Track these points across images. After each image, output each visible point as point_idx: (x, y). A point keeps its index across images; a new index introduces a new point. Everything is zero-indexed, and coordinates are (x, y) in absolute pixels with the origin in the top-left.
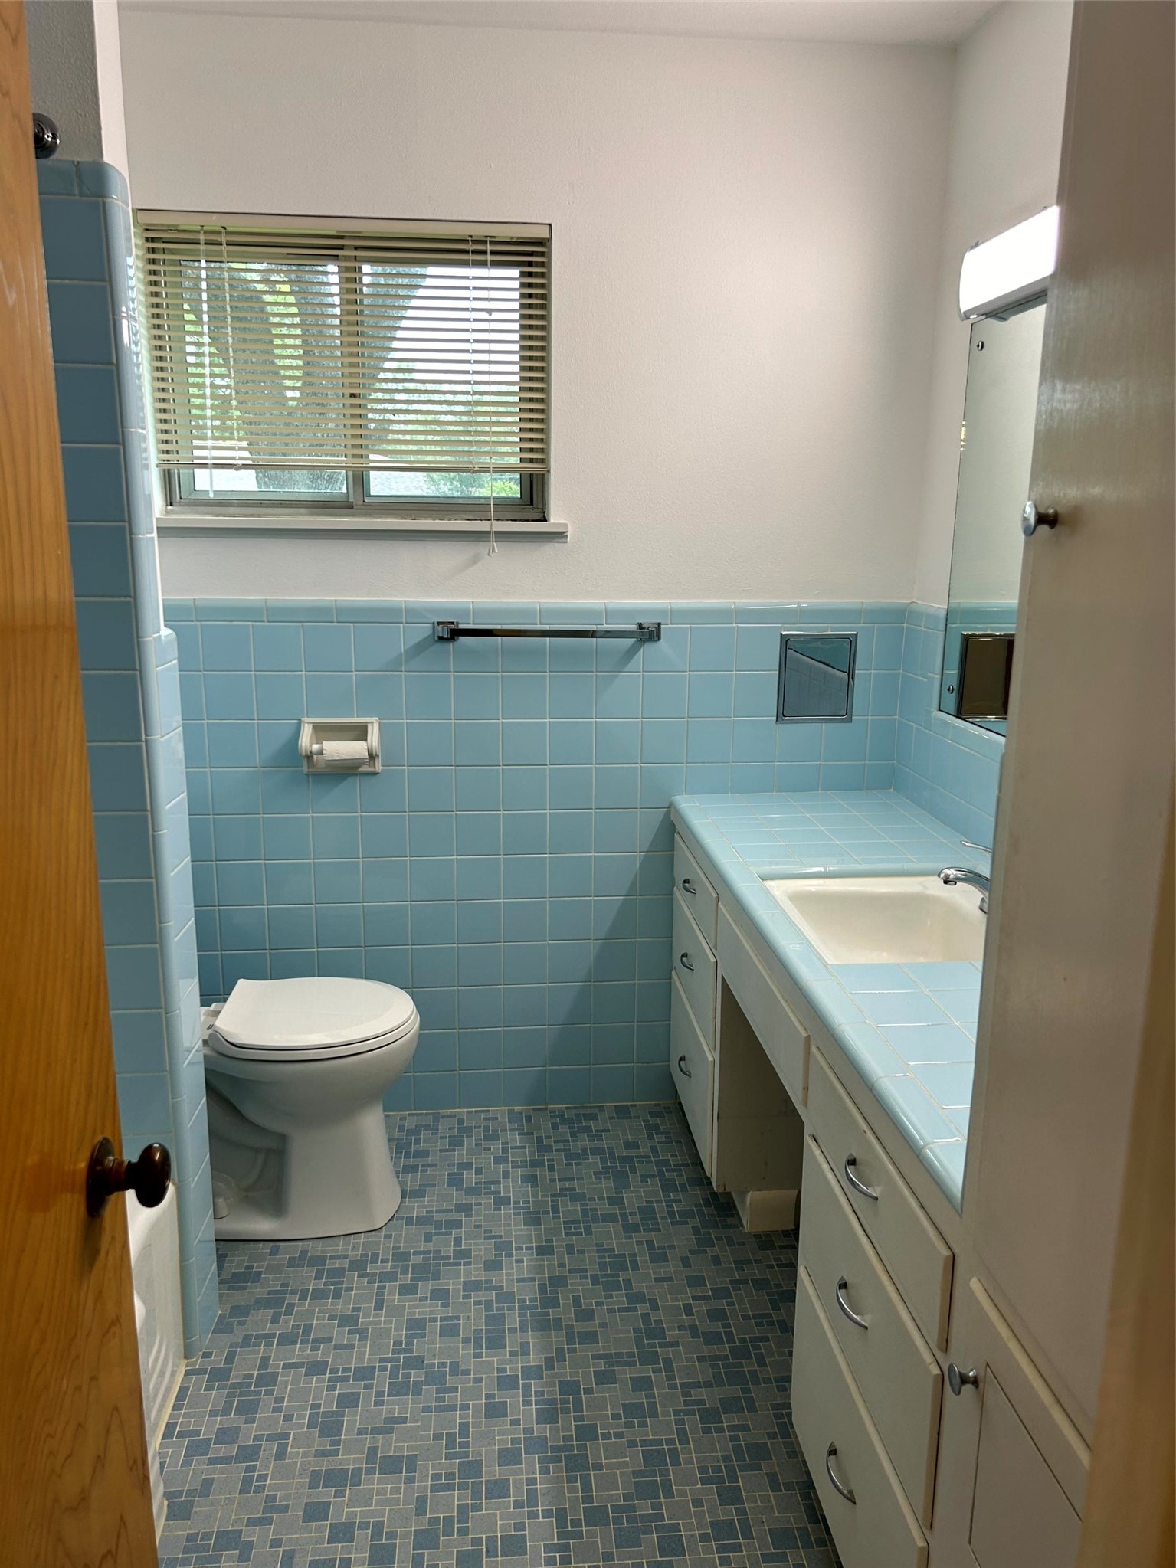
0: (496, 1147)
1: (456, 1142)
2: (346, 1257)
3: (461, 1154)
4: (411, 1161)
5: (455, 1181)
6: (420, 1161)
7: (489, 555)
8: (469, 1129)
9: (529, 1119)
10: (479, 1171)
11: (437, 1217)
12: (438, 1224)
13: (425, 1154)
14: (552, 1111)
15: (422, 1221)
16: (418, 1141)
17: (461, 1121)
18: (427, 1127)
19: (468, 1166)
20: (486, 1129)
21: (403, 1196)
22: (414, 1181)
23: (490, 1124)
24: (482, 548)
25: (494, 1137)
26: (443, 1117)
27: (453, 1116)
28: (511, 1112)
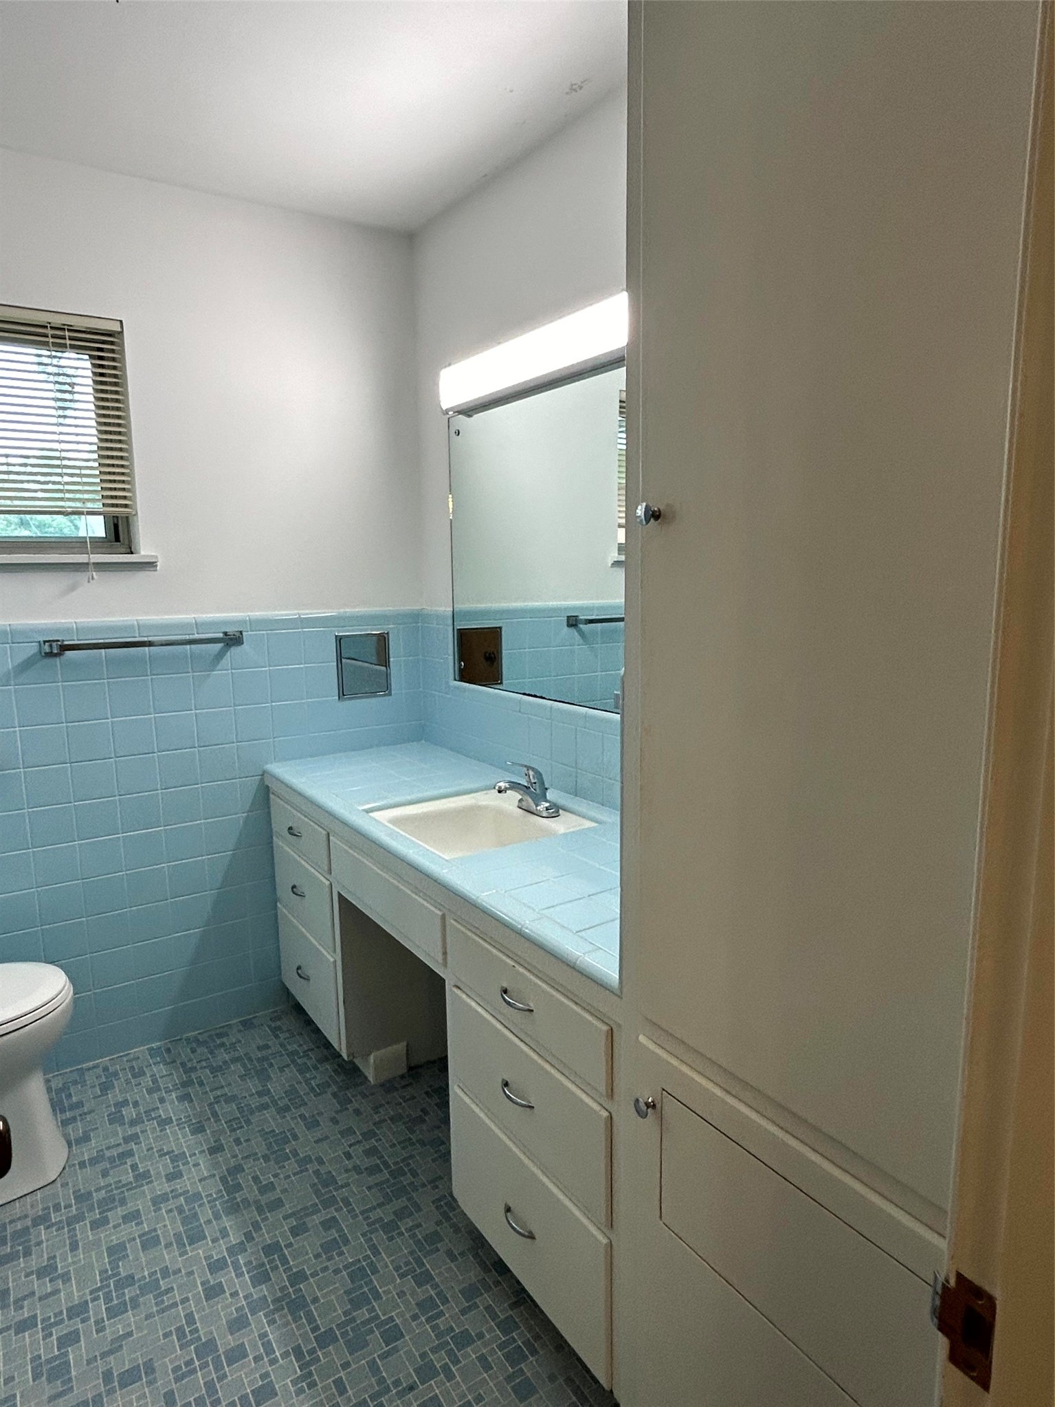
0: (147, 1081)
1: (105, 1088)
2: (26, 1216)
3: (115, 1095)
4: (68, 1114)
5: (116, 1118)
6: (77, 1112)
7: (89, 582)
8: (116, 1074)
9: (168, 1050)
10: (136, 1104)
11: (108, 1154)
12: (112, 1160)
13: (80, 1104)
14: (188, 1039)
15: (93, 1161)
16: (70, 1096)
17: (106, 1069)
18: (75, 1083)
19: (125, 1103)
20: (132, 1068)
21: (70, 1145)
22: (78, 1129)
23: (134, 1063)
24: (81, 577)
25: (142, 1073)
26: (89, 1069)
27: (95, 1067)
28: (151, 1049)
